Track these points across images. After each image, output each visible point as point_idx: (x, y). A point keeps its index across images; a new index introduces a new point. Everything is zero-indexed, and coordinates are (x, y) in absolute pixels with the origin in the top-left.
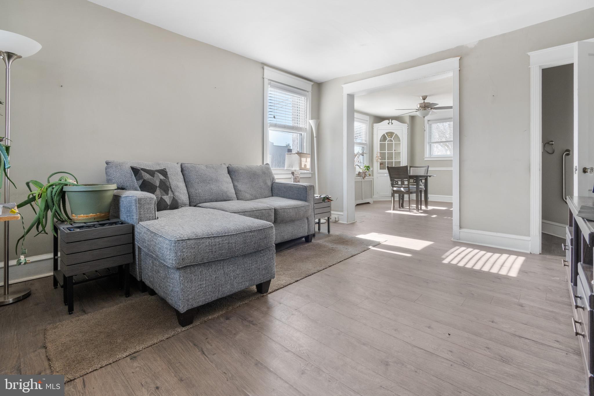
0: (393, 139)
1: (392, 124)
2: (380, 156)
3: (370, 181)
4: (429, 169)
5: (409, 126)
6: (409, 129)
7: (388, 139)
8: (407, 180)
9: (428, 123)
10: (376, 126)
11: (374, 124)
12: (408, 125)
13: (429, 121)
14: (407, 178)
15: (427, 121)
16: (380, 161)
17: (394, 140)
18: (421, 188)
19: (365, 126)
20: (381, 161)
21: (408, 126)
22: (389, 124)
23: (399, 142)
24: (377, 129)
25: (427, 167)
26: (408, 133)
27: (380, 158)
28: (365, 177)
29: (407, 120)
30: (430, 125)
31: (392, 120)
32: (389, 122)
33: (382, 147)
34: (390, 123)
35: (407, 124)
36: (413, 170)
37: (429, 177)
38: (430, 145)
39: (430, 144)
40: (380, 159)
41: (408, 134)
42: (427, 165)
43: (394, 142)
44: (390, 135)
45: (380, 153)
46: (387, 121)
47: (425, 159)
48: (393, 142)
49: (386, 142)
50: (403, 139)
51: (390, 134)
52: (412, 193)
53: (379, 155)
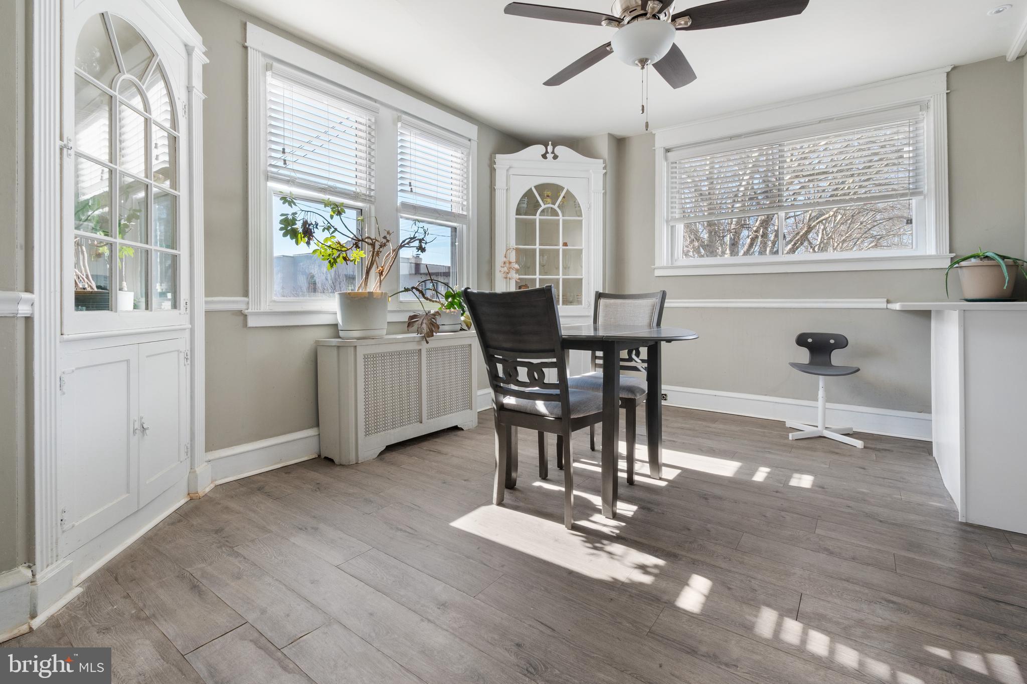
0: (559, 207)
1: (555, 157)
2: (516, 262)
3: (462, 347)
4: (666, 305)
5: (608, 168)
6: (608, 176)
7: (543, 206)
8: (554, 360)
9: (666, 159)
10: (503, 161)
11: (497, 156)
12: (605, 162)
13: (668, 150)
14: (553, 351)
15: (662, 151)
16: (517, 276)
17: (563, 212)
18: (631, 389)
19: (459, 155)
20: (519, 279)
21: (605, 168)
22: (544, 156)
23: (579, 216)
24: (508, 170)
25: (660, 296)
26: (604, 188)
27: (517, 266)
28: (430, 334)
29: (604, 147)
30: (672, 163)
31: (554, 146)
32: (547, 152)
33: (525, 231)
34: (550, 156)
35: (601, 161)
36: (606, 306)
37: (663, 343)
38: (672, 227)
39: (672, 224)
40: (517, 271)
41: (605, 194)
42: (657, 288)
43: (561, 218)
44: (549, 193)
45: (517, 250)
46: (539, 149)
47: (658, 273)
48: (557, 215)
49: (538, 217)
50: (590, 208)
51: (550, 191)
52: (579, 424)
53: (513, 257)
